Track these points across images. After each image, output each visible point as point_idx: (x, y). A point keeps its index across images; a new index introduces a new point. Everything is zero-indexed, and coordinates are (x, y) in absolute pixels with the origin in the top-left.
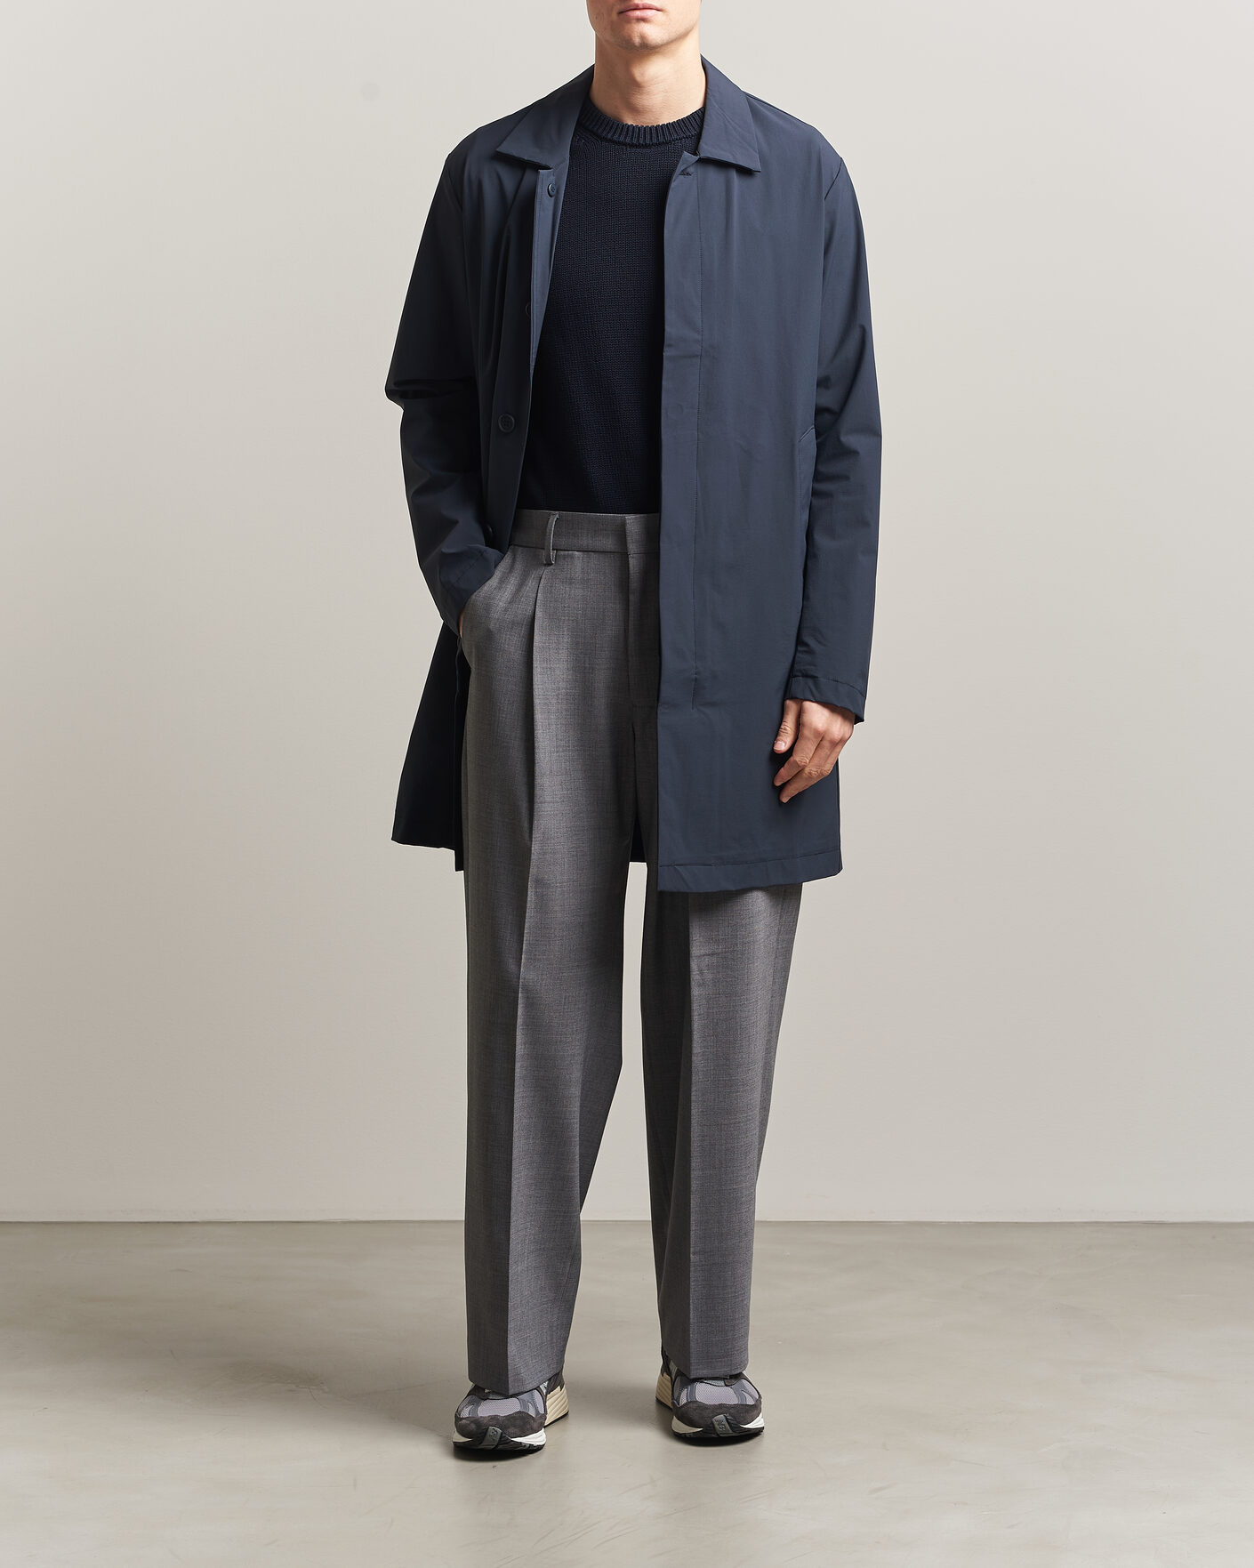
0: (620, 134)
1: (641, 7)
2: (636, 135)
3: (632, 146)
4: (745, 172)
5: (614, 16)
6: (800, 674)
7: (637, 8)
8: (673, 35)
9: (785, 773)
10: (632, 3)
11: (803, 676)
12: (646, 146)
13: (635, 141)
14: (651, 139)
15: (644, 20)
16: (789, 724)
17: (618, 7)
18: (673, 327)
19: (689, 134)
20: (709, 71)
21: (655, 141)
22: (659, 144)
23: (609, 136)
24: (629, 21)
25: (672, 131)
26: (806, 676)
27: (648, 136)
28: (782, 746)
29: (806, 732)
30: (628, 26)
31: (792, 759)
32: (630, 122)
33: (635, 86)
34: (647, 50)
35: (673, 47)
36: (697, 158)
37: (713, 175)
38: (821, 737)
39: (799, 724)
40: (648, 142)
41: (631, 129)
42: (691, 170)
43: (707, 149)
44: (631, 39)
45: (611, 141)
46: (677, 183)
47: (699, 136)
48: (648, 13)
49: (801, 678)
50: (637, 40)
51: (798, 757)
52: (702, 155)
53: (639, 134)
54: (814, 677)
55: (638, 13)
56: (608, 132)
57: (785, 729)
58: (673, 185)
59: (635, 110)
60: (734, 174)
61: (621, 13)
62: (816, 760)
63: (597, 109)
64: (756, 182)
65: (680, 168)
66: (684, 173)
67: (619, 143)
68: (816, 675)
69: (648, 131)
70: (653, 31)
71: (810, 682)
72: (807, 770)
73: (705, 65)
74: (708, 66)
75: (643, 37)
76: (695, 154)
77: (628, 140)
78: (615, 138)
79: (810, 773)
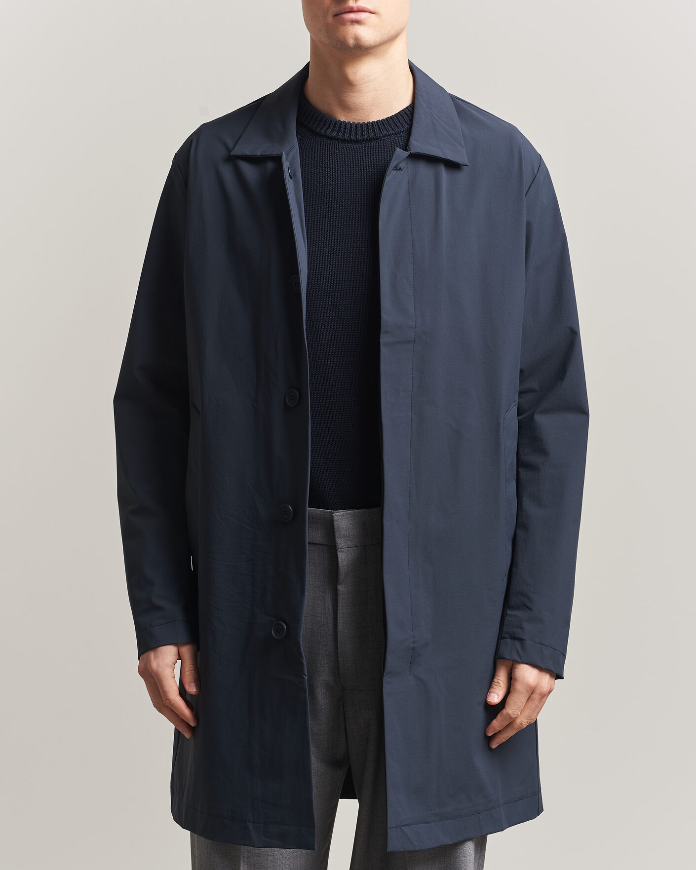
0: (333, 130)
1: (355, 9)
2: (348, 131)
3: (344, 141)
4: (453, 166)
5: (330, 19)
6: (507, 636)
7: (352, 11)
8: (385, 37)
9: (496, 724)
10: (346, 6)
11: (511, 638)
12: (357, 142)
13: (347, 136)
14: (362, 134)
15: (358, 22)
16: (501, 678)
17: (334, 9)
18: (388, 313)
19: (397, 130)
20: (417, 74)
21: (365, 136)
22: (370, 140)
23: (323, 132)
24: (343, 23)
25: (382, 128)
26: (514, 638)
27: (359, 133)
28: (495, 698)
29: (519, 686)
30: (342, 28)
31: (504, 711)
32: (342, 119)
33: (347, 84)
34: (361, 51)
35: (384, 48)
36: (408, 153)
37: (424, 171)
38: (532, 691)
39: (511, 679)
40: (359, 137)
41: (343, 125)
42: (402, 165)
43: (418, 145)
44: (346, 40)
45: (324, 136)
46: (391, 177)
47: (409, 132)
48: (362, 16)
49: (509, 640)
50: (351, 42)
51: (511, 710)
52: (413, 151)
53: (351, 130)
54: (521, 640)
55: (352, 16)
56: (322, 128)
57: (498, 683)
58: (387, 179)
59: (346, 107)
60: (442, 169)
61: (336, 15)
62: (527, 712)
63: (311, 105)
64: (461, 177)
65: (393, 164)
66: (397, 168)
67: (331, 138)
68: (523, 637)
69: (359, 127)
70: (366, 33)
71: (517, 644)
72: (518, 721)
73: (412, 68)
74: (415, 69)
75: (357, 39)
76: (406, 150)
77: (340, 136)
78: (328, 133)
79: (521, 724)
